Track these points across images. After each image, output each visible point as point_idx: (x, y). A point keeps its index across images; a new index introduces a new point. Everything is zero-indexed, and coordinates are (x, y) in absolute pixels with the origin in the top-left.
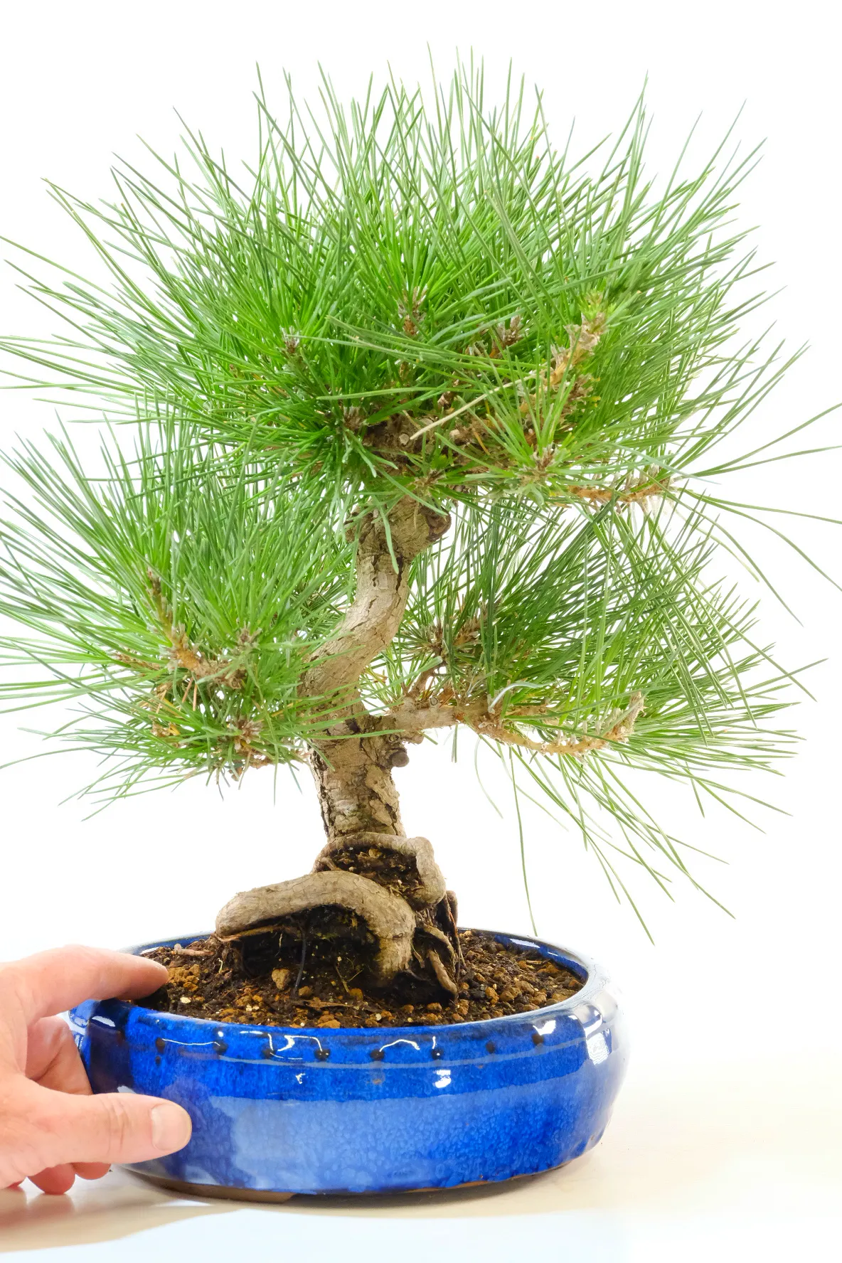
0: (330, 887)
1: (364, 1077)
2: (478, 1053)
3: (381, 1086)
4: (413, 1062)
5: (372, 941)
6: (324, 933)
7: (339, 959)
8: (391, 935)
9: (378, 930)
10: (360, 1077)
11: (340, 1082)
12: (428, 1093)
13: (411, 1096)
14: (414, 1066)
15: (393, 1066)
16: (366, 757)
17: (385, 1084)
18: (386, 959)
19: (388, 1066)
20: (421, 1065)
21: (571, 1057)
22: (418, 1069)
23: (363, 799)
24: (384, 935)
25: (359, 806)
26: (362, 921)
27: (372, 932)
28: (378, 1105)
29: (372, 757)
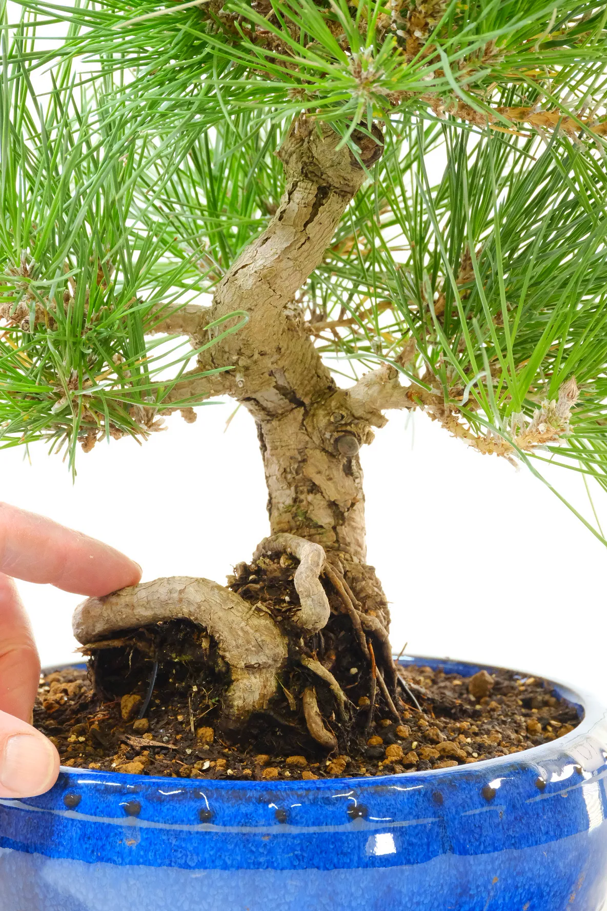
0: (176, 595)
1: (116, 834)
2: (262, 822)
3: (134, 848)
4: (176, 822)
5: (224, 669)
6: (179, 654)
7: (195, 689)
8: (242, 664)
9: (227, 654)
10: (112, 834)
11: (89, 838)
12: (193, 864)
13: (170, 865)
14: (177, 827)
15: (152, 825)
16: (307, 438)
17: (140, 846)
18: (238, 694)
19: (145, 824)
20: (185, 828)
21: (414, 841)
22: (181, 831)
23: (302, 492)
24: (235, 663)
25: (295, 500)
26: (214, 644)
27: (223, 657)
28: (130, 872)
29: (315, 439)
